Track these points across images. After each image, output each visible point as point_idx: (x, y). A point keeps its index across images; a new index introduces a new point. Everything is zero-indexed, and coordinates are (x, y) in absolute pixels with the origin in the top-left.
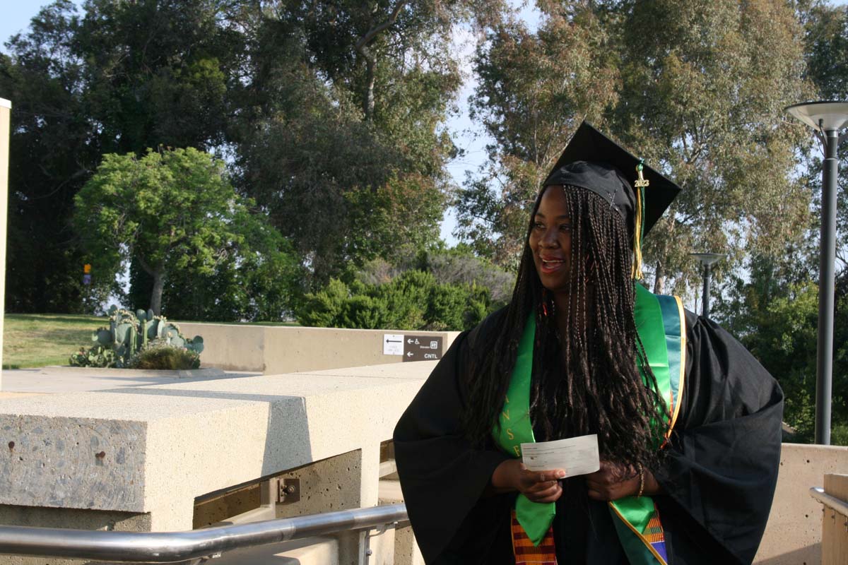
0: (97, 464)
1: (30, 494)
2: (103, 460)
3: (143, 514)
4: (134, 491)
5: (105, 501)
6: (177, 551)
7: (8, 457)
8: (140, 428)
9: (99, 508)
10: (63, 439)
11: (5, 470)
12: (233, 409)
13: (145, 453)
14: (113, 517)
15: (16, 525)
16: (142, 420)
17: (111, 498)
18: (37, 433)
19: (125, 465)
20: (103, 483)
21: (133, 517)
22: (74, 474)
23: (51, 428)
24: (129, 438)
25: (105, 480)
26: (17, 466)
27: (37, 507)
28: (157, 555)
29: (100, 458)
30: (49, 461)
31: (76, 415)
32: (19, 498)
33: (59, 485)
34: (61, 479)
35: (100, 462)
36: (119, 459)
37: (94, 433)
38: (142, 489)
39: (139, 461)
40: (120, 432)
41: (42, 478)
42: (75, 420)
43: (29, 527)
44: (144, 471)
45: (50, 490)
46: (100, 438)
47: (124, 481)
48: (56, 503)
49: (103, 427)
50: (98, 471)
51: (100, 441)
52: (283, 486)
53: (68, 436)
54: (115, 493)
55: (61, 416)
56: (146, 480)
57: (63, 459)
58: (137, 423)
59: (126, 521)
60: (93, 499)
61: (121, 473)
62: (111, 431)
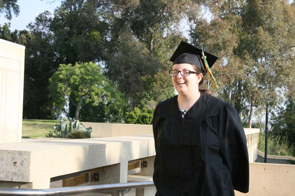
0: (14, 166)
2: (16, 164)
3: (30, 183)
4: (26, 175)
5: (16, 178)
8: (29, 153)
9: (14, 181)
10: (3, 157)
13: (30, 162)
14: (20, 184)
16: (29, 151)
19: (23, 166)
20: (16, 172)
21: (26, 184)
22: (7, 169)
24: (25, 157)
29: (15, 164)
33: (1, 173)
34: (2, 171)
36: (21, 164)
37: (13, 155)
38: (29, 174)
39: (28, 165)
40: (22, 155)
42: (7, 151)
44: (30, 168)
46: (15, 157)
47: (23, 172)
49: (16, 153)
50: (14, 168)
51: (15, 158)
52: (93, 176)
53: (5, 156)
54: (20, 176)
55: (3, 149)
56: (30, 171)
57: (3, 164)
58: (27, 152)
59: (24, 185)
60: (13, 177)
61: (22, 169)
62: (19, 155)
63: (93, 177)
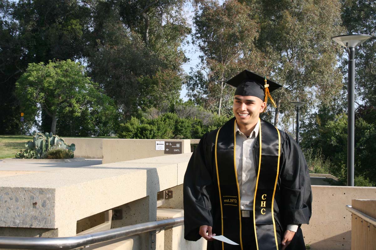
0: (34, 208)
1: (4, 222)
2: (36, 206)
3: (55, 229)
4: (50, 219)
5: (37, 224)
6: (70, 245)
8: (52, 191)
9: (35, 227)
10: (18, 197)
12: (93, 181)
13: (55, 203)
14: (41, 231)
16: (53, 188)
17: (40, 222)
18: (6, 194)
19: (46, 208)
20: (36, 216)
21: (50, 231)
22: (24, 212)
23: (12, 192)
24: (48, 196)
25: (37, 215)
27: (7, 227)
28: (62, 247)
29: (35, 205)
30: (12, 207)
31: (24, 186)
33: (17, 217)
34: (18, 215)
35: (35, 207)
36: (43, 205)
37: (32, 194)
38: (54, 218)
39: (52, 205)
40: (43, 193)
41: (9, 214)
42: (23, 189)
43: (5, 237)
44: (55, 210)
45: (13, 219)
46: (35, 196)
47: (46, 215)
48: (15, 225)
49: (36, 191)
50: (34, 211)
51: (34, 198)
52: (114, 213)
53: (20, 195)
54: (42, 220)
55: (17, 187)
56: (55, 214)
57: (18, 206)
58: (51, 189)
59: (47, 233)
60: (32, 223)
61: (44, 212)
62: (39, 193)
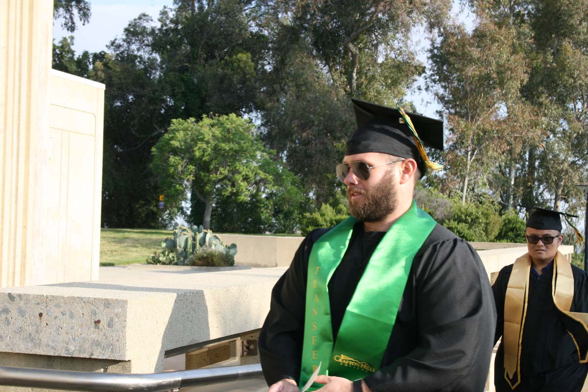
0: (95, 328)
1: (53, 348)
2: (99, 325)
3: (126, 361)
4: (119, 346)
5: (100, 352)
6: (145, 386)
7: (38, 323)
8: (123, 303)
9: (96, 357)
10: (73, 311)
11: (37, 332)
13: (126, 321)
14: (106, 364)
15: (44, 368)
16: (124, 299)
17: (104, 350)
18: (57, 307)
19: (113, 329)
20: (99, 340)
21: (119, 364)
22: (81, 334)
23: (66, 304)
24: (116, 311)
26: (44, 329)
27: (57, 357)
28: (132, 389)
29: (97, 324)
30: (65, 325)
31: (82, 296)
32: (45, 349)
33: (71, 342)
34: (72, 338)
35: (97, 327)
36: (110, 325)
37: (94, 308)
38: (124, 345)
39: (122, 326)
40: (110, 306)
41: (60, 337)
42: (81, 299)
43: (52, 370)
44: (126, 332)
45: (65, 345)
46: (97, 311)
47: (113, 339)
48: (69, 354)
49: (99, 303)
50: (96, 333)
51: (97, 313)
52: (246, 344)
53: (77, 309)
54: (107, 347)
55: (73, 296)
56: (127, 339)
57: (73, 325)
58: (121, 300)
59: (115, 366)
60: (93, 351)
61: (111, 334)
62: (104, 306)
63: (245, 348)
